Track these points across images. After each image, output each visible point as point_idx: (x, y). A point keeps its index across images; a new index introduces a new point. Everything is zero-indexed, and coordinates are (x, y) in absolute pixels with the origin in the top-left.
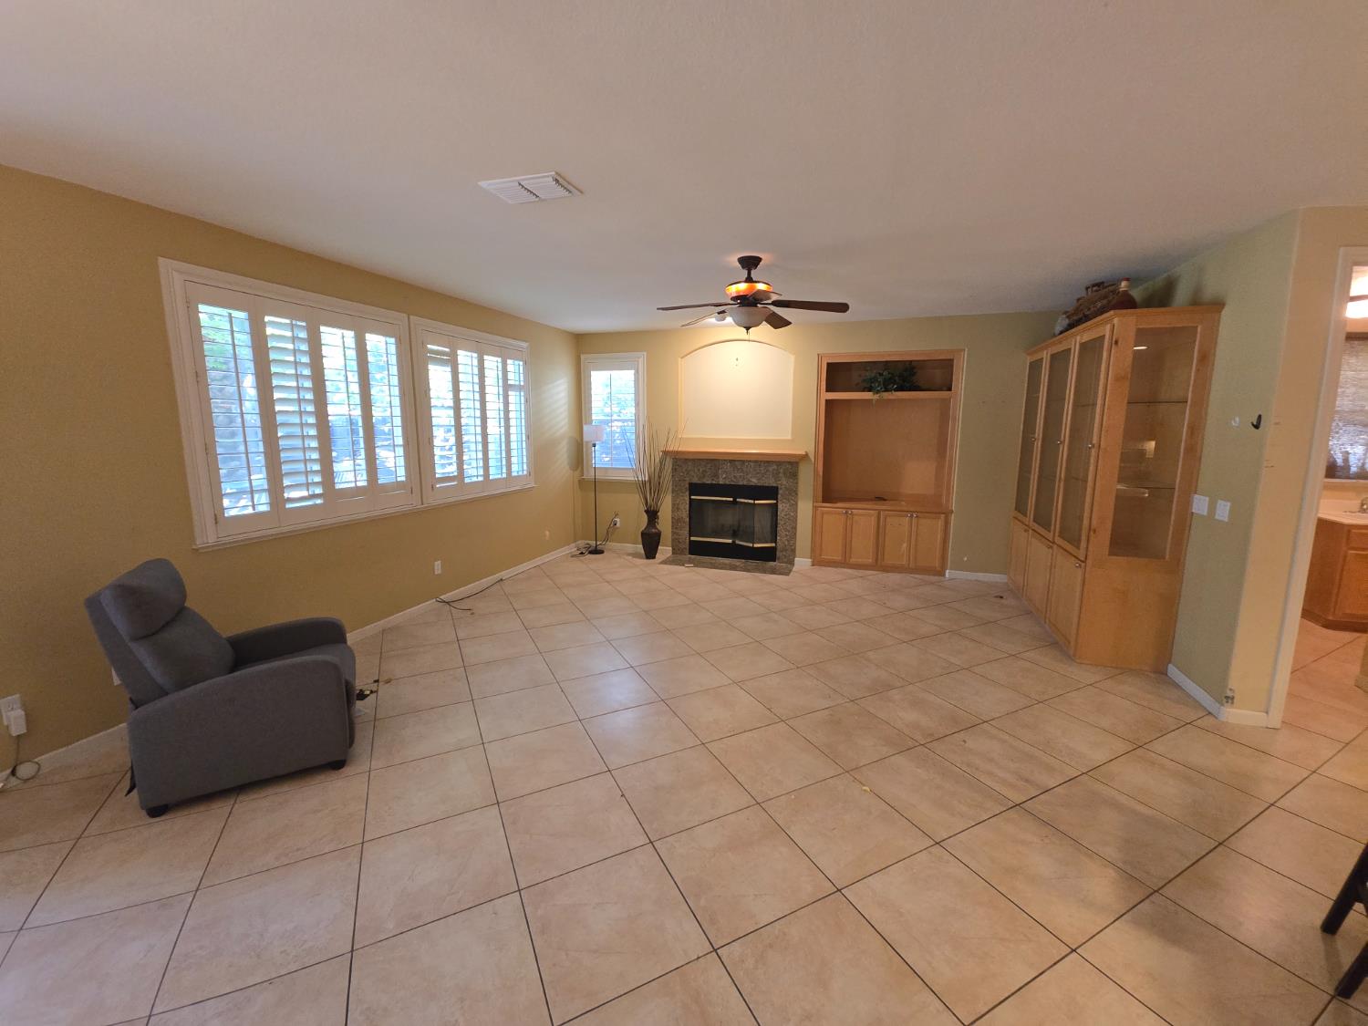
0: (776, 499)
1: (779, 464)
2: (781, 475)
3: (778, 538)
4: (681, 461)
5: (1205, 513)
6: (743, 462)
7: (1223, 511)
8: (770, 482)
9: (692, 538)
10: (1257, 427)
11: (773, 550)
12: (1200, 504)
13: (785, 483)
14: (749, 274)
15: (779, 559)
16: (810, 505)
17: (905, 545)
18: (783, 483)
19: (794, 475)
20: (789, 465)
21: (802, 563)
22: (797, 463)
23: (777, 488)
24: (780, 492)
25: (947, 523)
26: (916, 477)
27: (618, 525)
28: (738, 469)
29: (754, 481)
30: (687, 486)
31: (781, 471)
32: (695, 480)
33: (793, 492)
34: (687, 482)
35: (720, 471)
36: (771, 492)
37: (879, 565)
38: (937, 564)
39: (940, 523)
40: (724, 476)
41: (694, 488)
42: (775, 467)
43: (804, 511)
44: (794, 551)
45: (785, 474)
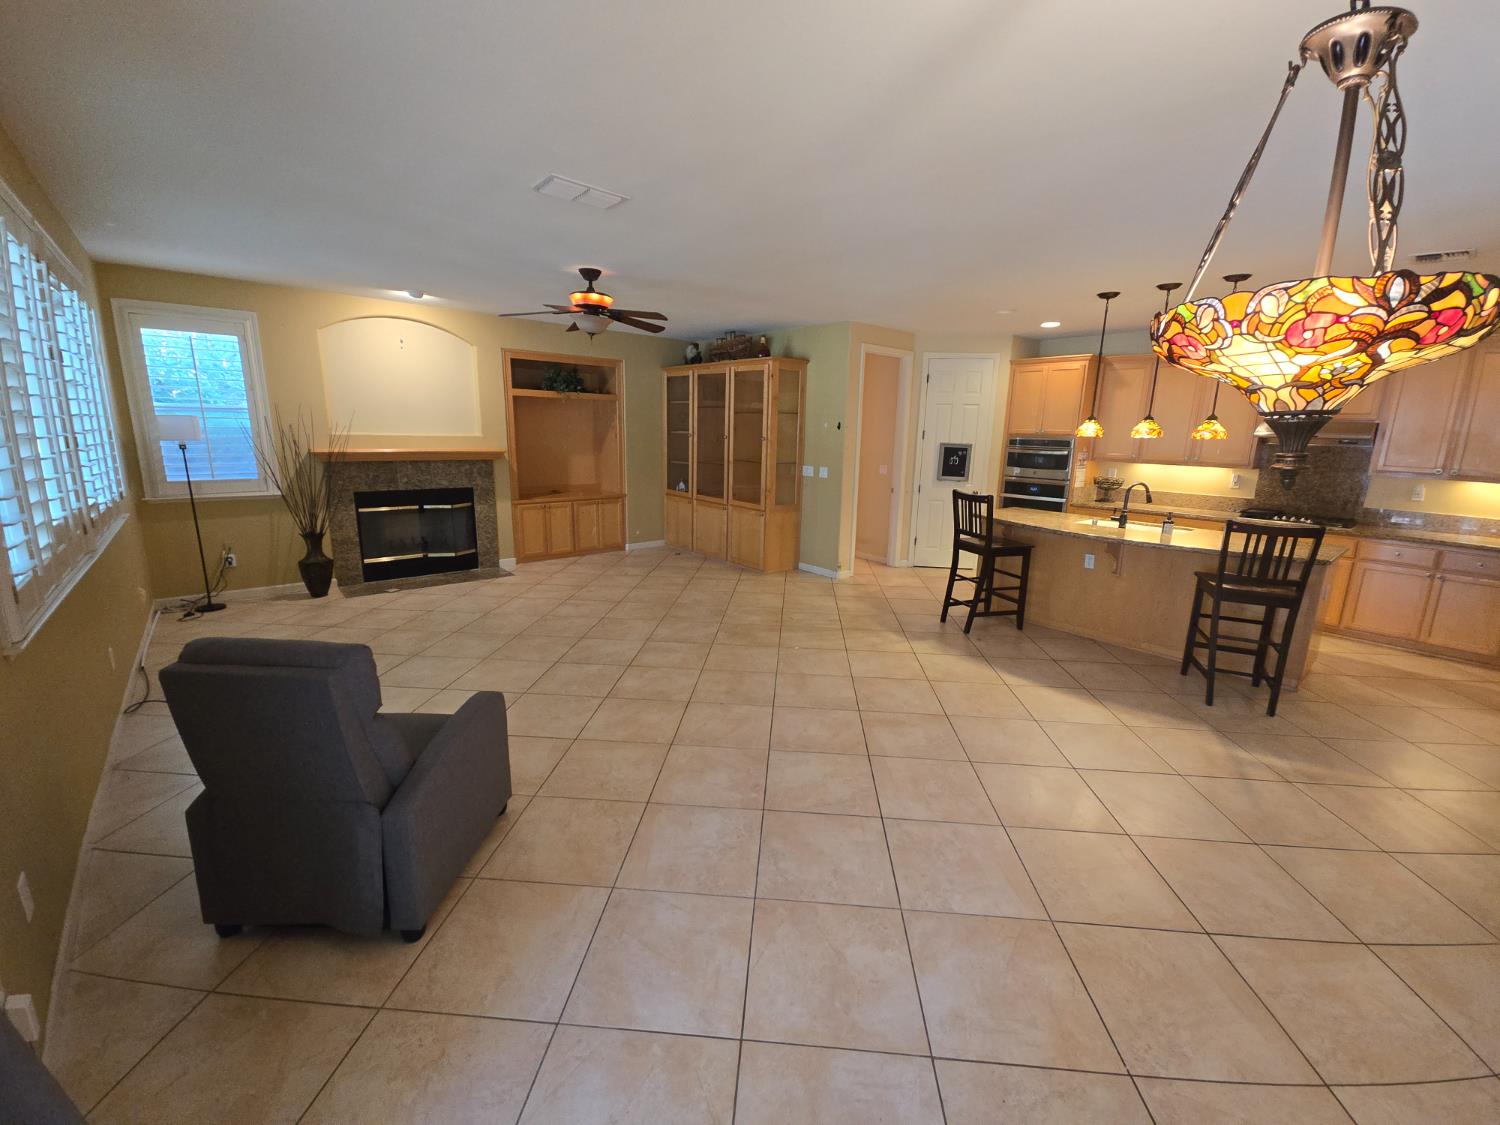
0: (472, 501)
1: (473, 463)
2: (475, 475)
3: (478, 542)
4: (337, 466)
5: (812, 475)
6: (428, 463)
7: (824, 473)
8: (462, 483)
9: (367, 561)
10: (839, 428)
11: (475, 555)
12: (808, 471)
13: (479, 482)
14: (591, 284)
15: (482, 564)
16: (509, 504)
17: (595, 529)
18: (478, 483)
19: (490, 474)
20: (481, 464)
21: (507, 563)
22: (492, 461)
23: (472, 489)
24: (476, 493)
25: (623, 505)
26: (581, 469)
27: (234, 564)
28: (422, 471)
29: (445, 484)
30: (353, 497)
31: (475, 470)
32: (364, 488)
33: (490, 493)
34: (352, 492)
35: (399, 475)
36: (466, 495)
37: (578, 551)
38: (619, 540)
39: (619, 505)
40: (405, 480)
41: (363, 499)
42: (468, 467)
43: (503, 512)
44: (497, 553)
45: (479, 473)
